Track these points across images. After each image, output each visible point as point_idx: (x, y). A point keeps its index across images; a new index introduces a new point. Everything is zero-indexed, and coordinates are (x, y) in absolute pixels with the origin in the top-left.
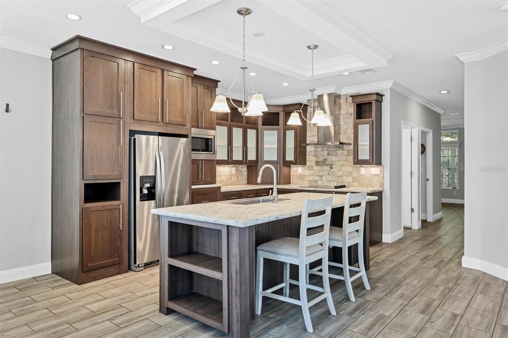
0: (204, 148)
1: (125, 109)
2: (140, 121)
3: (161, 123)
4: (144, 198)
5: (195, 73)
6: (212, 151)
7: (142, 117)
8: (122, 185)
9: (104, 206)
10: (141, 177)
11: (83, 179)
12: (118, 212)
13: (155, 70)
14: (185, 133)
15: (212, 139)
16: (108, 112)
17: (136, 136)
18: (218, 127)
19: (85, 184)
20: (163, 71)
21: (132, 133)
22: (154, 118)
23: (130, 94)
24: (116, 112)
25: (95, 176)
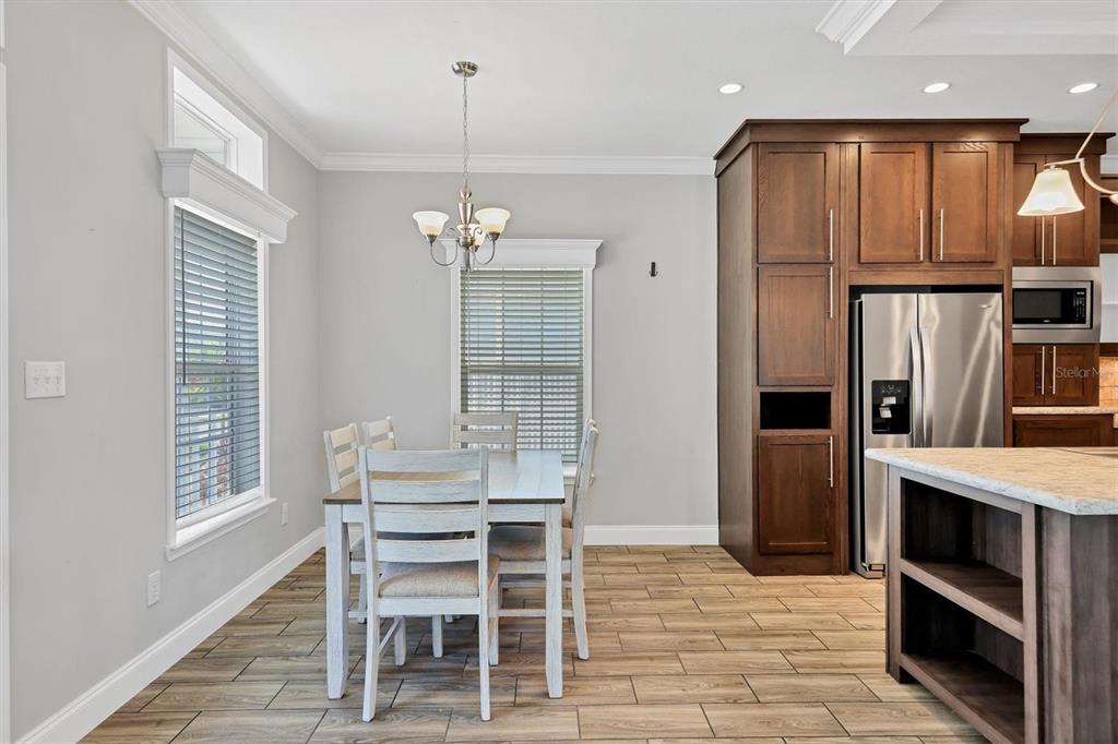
0: (1057, 315)
1: (839, 243)
2: (874, 265)
3: (927, 263)
4: (881, 426)
5: (1024, 129)
6: (1084, 322)
7: (878, 255)
8: (833, 397)
9: (797, 437)
10: (875, 384)
11: (758, 384)
12: (825, 452)
13: (909, 147)
14: (994, 281)
15: (1084, 290)
16: (804, 253)
17: (864, 297)
18: (1104, 258)
19: (762, 394)
20: (930, 145)
21: (856, 291)
22: (907, 254)
23: (851, 210)
24: (821, 252)
25: (779, 379)
